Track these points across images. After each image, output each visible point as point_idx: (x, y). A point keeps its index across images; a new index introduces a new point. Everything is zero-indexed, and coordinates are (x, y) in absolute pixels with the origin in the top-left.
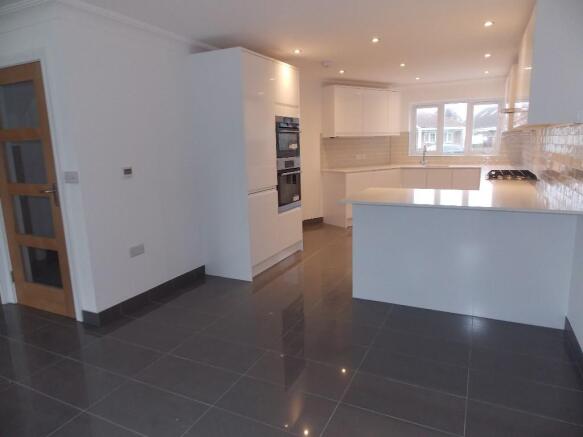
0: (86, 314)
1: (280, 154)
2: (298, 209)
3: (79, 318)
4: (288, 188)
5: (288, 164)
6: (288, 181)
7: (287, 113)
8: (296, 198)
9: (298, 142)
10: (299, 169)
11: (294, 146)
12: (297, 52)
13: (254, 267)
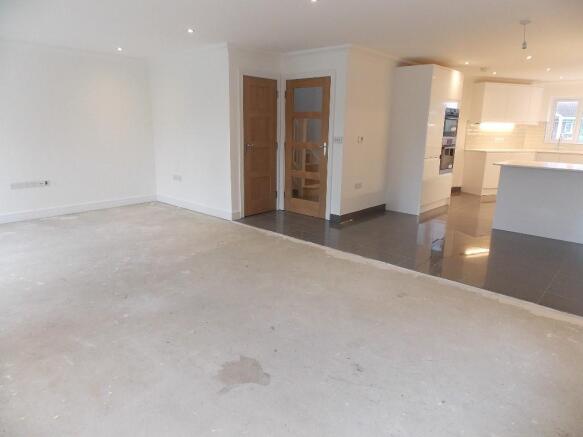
0: (332, 216)
1: (445, 134)
2: (450, 174)
3: (328, 217)
4: (447, 158)
5: (450, 141)
6: (446, 153)
7: (453, 105)
8: (450, 166)
9: (457, 127)
10: (454, 145)
11: (454, 129)
12: (467, 63)
13: (421, 207)
